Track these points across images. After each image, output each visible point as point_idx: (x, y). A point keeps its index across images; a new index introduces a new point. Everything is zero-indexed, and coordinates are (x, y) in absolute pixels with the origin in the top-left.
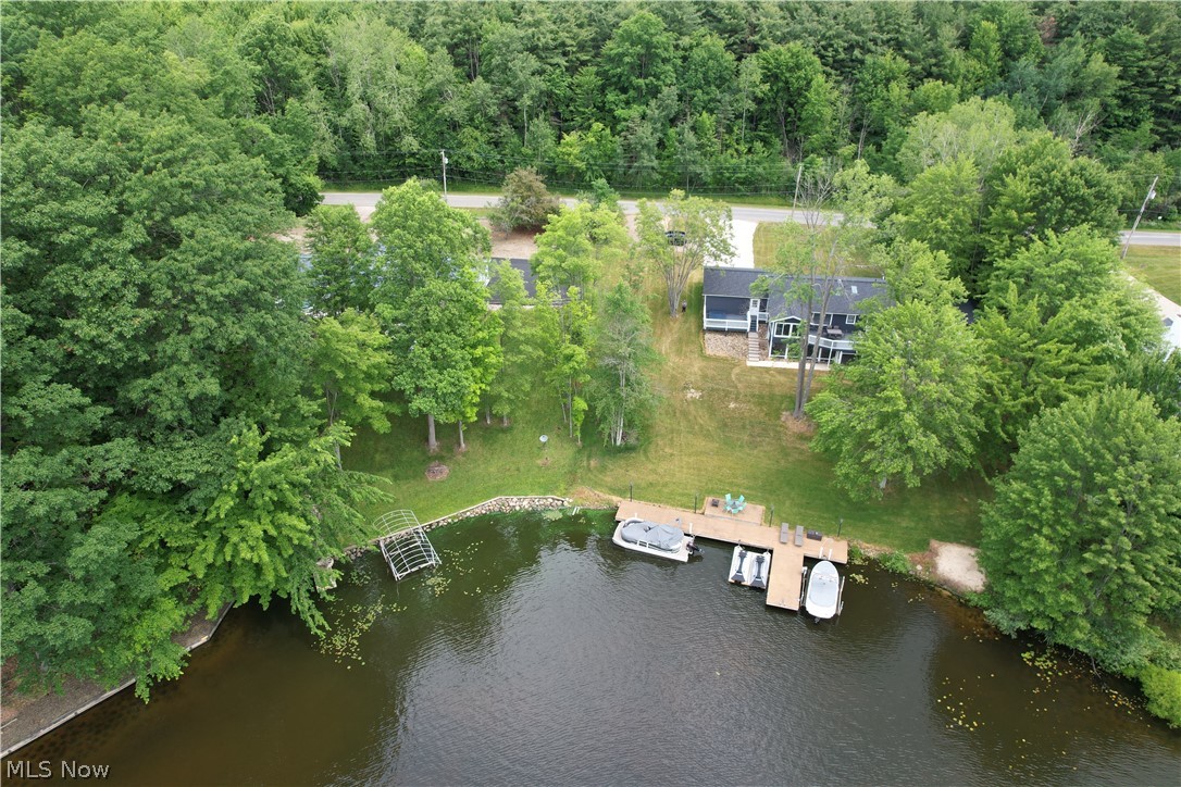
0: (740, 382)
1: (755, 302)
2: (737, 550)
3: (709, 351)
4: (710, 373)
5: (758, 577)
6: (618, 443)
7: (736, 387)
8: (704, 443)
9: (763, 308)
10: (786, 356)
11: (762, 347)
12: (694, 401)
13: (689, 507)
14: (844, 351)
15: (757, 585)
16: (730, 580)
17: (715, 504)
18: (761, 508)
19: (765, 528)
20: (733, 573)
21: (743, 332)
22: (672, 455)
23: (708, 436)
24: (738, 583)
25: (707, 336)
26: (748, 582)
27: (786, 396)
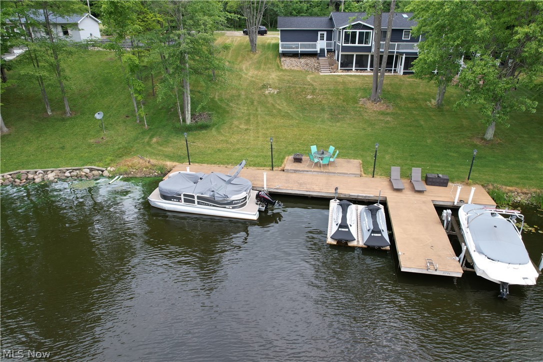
0: (315, 82)
1: (322, 36)
2: (334, 204)
3: (285, 67)
4: (286, 78)
5: (376, 230)
6: (188, 121)
7: (312, 85)
8: (282, 121)
9: (329, 38)
10: (354, 68)
11: (331, 64)
12: (272, 95)
13: (265, 166)
14: (407, 54)
15: (376, 244)
16: (330, 241)
17: (298, 160)
18: (357, 162)
19: (368, 179)
20: (332, 229)
21: (313, 55)
22: (246, 130)
23: (287, 116)
24: (343, 245)
25: (283, 59)
26: (359, 240)
27: (360, 89)
